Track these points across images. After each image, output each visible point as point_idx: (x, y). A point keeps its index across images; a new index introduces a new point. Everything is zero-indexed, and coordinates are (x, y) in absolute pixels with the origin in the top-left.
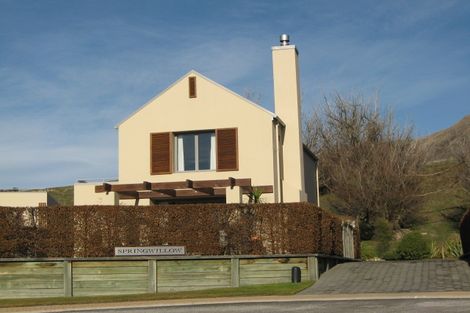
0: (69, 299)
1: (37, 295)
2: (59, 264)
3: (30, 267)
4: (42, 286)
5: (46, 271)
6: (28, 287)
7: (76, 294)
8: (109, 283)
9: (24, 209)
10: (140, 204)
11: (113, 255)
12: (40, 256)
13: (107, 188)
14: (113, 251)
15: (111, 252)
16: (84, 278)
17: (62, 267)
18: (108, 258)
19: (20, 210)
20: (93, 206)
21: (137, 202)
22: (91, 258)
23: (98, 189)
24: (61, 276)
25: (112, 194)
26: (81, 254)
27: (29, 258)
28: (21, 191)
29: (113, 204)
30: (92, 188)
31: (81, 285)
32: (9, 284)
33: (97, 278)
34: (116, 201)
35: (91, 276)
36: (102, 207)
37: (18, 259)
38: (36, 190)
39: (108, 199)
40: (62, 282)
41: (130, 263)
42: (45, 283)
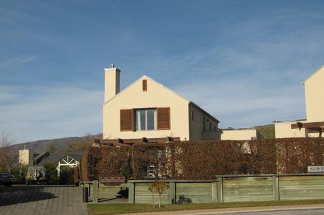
0: (278, 202)
1: (255, 199)
2: (270, 178)
3: (250, 180)
4: (258, 193)
5: (260, 183)
6: (249, 194)
7: (282, 199)
8: (305, 191)
9: (244, 141)
10: (322, 136)
11: (307, 172)
12: (256, 173)
13: (300, 126)
14: (306, 169)
15: (305, 170)
16: (287, 188)
17: (271, 180)
18: (303, 174)
19: (242, 142)
20: (291, 138)
21: (320, 135)
22: (292, 174)
23: (293, 127)
24: (272, 187)
25: (303, 129)
26: (284, 171)
27: (248, 174)
28: (236, 129)
29: (304, 136)
30: (289, 125)
31: (285, 192)
32: (236, 192)
33: (296, 188)
34: (306, 134)
35: (292, 186)
36: (297, 138)
37: (241, 175)
38: (245, 129)
39: (301, 133)
40: (272, 191)
41: (319, 177)
42: (260, 191)
